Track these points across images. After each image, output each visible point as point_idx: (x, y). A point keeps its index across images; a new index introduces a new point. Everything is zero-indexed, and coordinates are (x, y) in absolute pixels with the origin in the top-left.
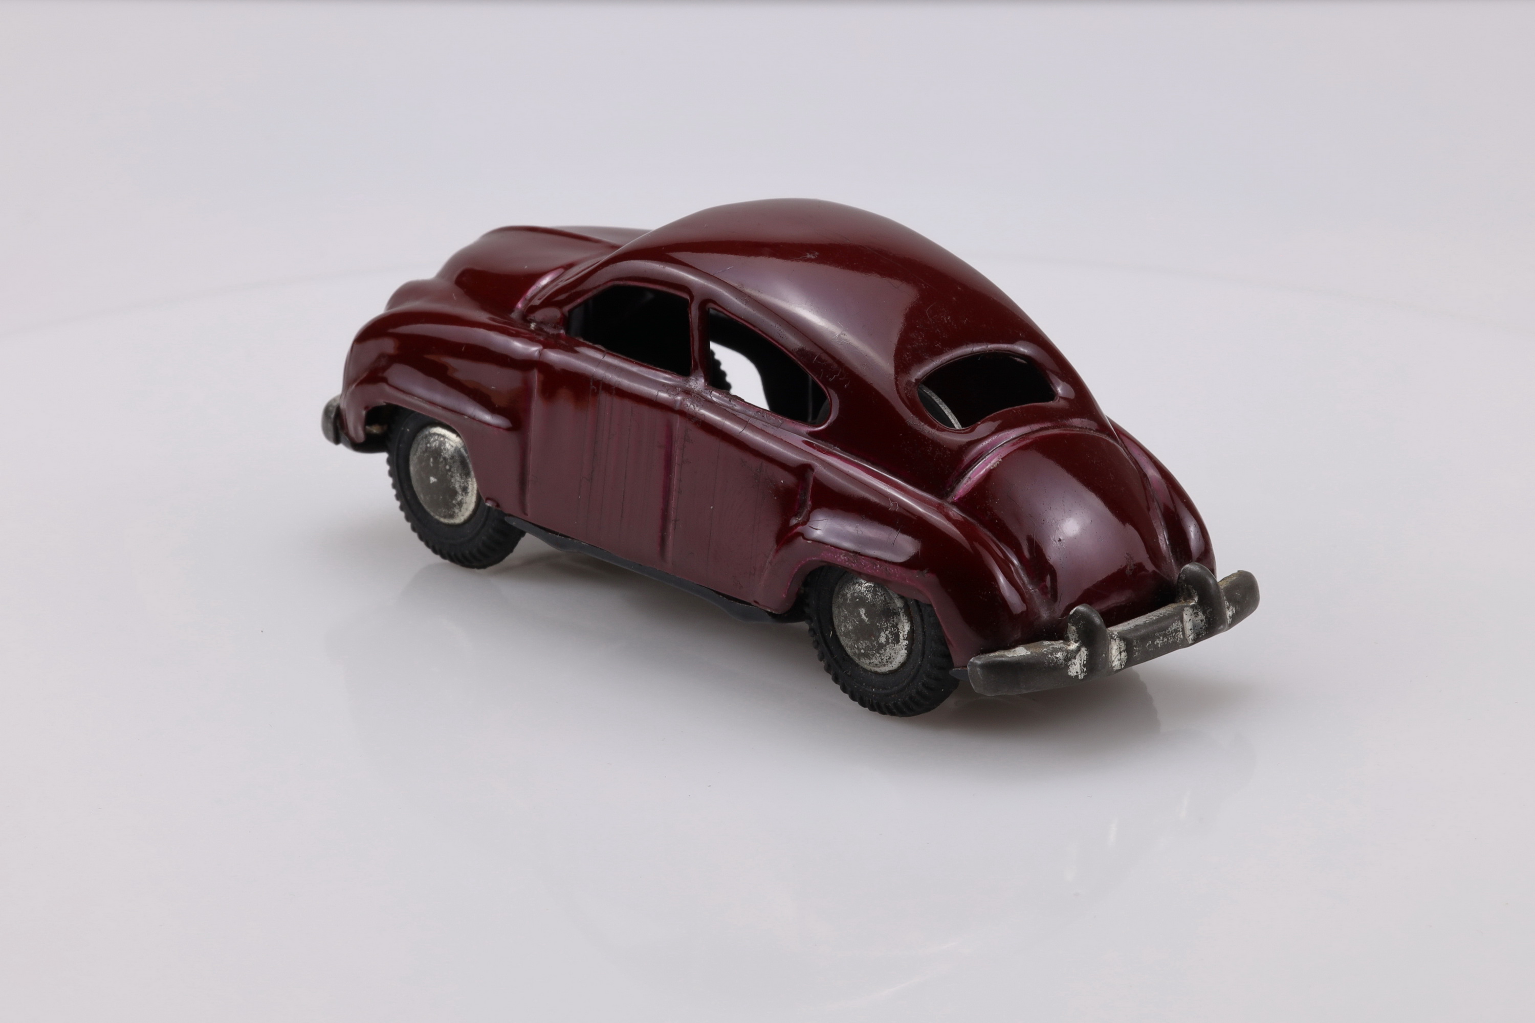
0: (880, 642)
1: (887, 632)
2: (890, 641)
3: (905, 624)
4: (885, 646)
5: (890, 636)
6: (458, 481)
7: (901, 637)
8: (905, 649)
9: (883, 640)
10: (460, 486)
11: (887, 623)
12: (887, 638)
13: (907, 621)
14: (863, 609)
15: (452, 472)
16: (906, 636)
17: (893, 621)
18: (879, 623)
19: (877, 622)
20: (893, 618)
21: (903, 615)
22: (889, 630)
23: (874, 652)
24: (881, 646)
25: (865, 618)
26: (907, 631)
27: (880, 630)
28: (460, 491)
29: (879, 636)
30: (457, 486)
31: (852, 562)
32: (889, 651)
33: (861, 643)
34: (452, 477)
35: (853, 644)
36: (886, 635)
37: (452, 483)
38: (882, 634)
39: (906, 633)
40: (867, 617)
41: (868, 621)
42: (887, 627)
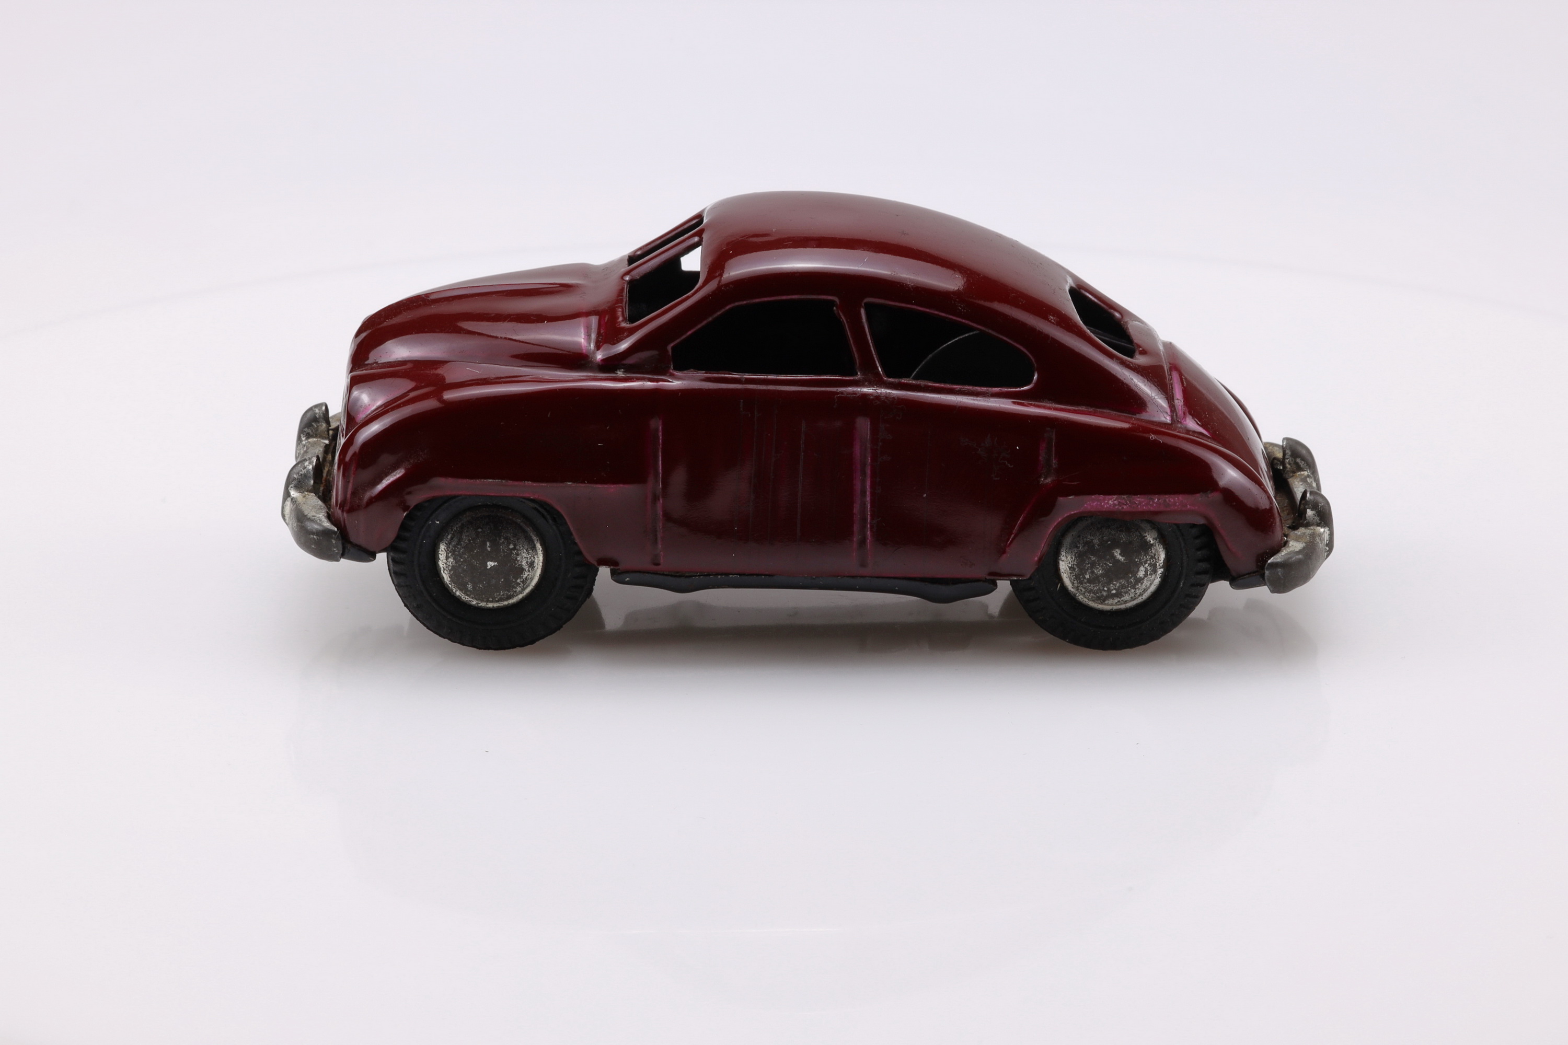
0: (1138, 576)
1: (1147, 565)
2: (1149, 573)
3: (1161, 553)
4: (1143, 579)
5: (1149, 568)
6: (525, 558)
7: (1158, 567)
8: (1160, 578)
9: (1141, 574)
10: (527, 562)
11: (1146, 557)
12: (1146, 571)
13: (1162, 549)
14: (1117, 550)
15: (518, 550)
16: (1162, 564)
17: (1152, 552)
18: (1138, 558)
19: (1136, 558)
20: (1151, 550)
21: (1159, 545)
22: (1149, 562)
23: (1129, 588)
24: (1140, 580)
25: (1121, 558)
26: (1163, 559)
27: (1138, 566)
28: (526, 568)
29: (1138, 570)
30: (524, 563)
31: (1124, 504)
32: (1146, 583)
33: (1114, 584)
34: (518, 555)
35: (1101, 588)
36: (1145, 568)
37: (518, 561)
38: (1142, 568)
39: (1162, 561)
40: (1123, 556)
41: (1124, 560)
42: (1147, 560)
